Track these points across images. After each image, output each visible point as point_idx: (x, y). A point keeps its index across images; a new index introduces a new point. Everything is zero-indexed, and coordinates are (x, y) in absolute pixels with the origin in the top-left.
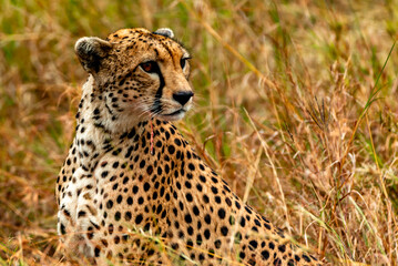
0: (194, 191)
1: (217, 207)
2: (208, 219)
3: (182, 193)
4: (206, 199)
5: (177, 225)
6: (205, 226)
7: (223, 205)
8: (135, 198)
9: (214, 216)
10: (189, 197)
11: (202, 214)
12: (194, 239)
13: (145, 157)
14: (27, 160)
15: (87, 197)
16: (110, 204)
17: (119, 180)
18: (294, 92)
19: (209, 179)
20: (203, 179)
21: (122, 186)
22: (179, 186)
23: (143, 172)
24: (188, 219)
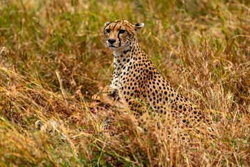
2: (161, 95)
9: (163, 94)
11: (159, 93)
16: (123, 88)
19: (161, 81)
21: (126, 82)
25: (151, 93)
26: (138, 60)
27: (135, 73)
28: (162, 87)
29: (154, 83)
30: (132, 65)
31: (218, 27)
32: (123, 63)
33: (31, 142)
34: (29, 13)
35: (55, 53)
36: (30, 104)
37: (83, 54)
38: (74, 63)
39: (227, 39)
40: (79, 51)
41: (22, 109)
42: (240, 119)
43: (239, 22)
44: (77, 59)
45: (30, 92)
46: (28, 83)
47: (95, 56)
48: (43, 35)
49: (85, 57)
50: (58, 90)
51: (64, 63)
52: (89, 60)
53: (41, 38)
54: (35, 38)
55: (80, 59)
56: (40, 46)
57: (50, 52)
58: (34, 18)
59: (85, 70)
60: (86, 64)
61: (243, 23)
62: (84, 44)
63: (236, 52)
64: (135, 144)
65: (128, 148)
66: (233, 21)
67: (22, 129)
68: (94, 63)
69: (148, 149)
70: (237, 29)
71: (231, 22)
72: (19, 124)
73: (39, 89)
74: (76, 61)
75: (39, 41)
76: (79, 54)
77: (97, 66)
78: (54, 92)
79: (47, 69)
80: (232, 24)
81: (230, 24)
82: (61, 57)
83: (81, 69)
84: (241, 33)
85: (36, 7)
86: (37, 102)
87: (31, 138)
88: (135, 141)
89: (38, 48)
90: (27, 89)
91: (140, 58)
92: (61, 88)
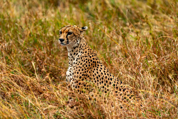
0: (99, 71)
1: (105, 76)
2: (102, 78)
3: (96, 71)
4: (102, 74)
5: (94, 79)
6: (102, 80)
7: (107, 75)
8: (79, 72)
9: (104, 78)
10: (98, 73)
11: (101, 77)
12: (99, 83)
13: (82, 62)
14: (63, 64)
15: (70, 71)
16: (73, 74)
17: (75, 67)
18: (127, 48)
19: (103, 69)
20: (101, 69)
21: (76, 69)
22: (94, 69)
23: (81, 66)
24: (97, 78)
25: (95, 77)
26: (85, 53)
27: (81, 62)
28: (103, 73)
29: (97, 70)
30: (80, 57)
31: (147, 30)
32: (74, 56)
33: (14, 112)
34: (13, 21)
35: (31, 49)
36: (13, 85)
37: (51, 50)
38: (45, 56)
39: (153, 39)
40: (48, 47)
41: (8, 89)
42: (163, 96)
43: (162, 27)
44: (47, 53)
45: (13, 77)
46: (11, 70)
47: (60, 51)
48: (22, 36)
49: (53, 52)
50: (33, 75)
51: (38, 56)
52: (56, 54)
53: (22, 38)
54: (17, 39)
55: (49, 53)
56: (21, 44)
57: (27, 49)
58: (16, 24)
59: (53, 61)
60: (53, 57)
61: (165, 28)
62: (52, 42)
63: (160, 48)
64: (88, 114)
65: (83, 117)
66: (158, 26)
67: (7, 103)
68: (59, 56)
69: (97, 117)
70: (161, 32)
71: (156, 27)
72: (5, 100)
73: (20, 75)
74: (46, 55)
75: (20, 40)
76: (49, 50)
77: (61, 58)
78: (31, 76)
79: (25, 60)
80: (157, 28)
81: (155, 28)
82: (36, 52)
83: (50, 60)
84: (163, 34)
85: (18, 16)
86: (18, 83)
87: (14, 110)
88: (88, 112)
89: (19, 46)
90: (11, 74)
91: (86, 52)
92: (36, 74)
